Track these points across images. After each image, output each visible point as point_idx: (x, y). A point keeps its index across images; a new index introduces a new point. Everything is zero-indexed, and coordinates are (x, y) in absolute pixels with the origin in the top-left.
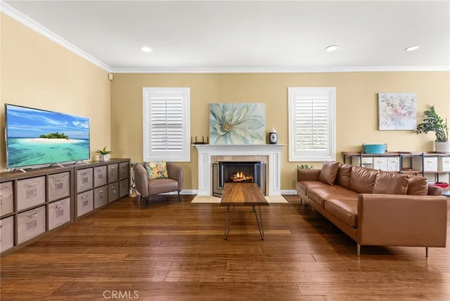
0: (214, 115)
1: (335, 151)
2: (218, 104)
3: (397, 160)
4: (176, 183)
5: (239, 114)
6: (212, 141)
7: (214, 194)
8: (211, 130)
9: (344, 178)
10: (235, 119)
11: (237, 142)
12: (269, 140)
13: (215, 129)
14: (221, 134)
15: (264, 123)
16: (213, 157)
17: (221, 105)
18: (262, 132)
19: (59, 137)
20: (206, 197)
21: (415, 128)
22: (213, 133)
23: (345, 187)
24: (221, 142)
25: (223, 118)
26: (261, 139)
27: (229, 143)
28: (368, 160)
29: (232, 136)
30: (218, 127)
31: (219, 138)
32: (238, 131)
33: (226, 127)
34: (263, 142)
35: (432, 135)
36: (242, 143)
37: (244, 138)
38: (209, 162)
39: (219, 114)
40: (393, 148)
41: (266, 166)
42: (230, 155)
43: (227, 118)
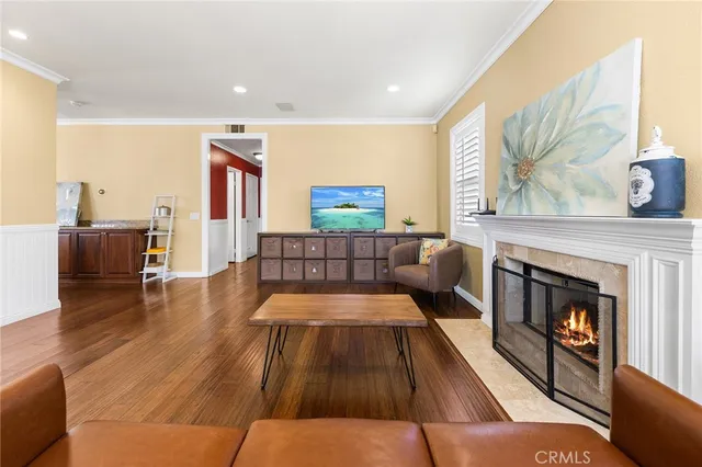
0: (507, 145)
2: (515, 117)
8: (501, 182)
10: (541, 143)
13: (505, 178)
14: (514, 188)
16: (499, 246)
17: (520, 114)
18: (615, 164)
19: (349, 206)
22: (503, 189)
25: (521, 147)
26: (609, 194)
29: (533, 192)
30: (510, 171)
32: (546, 178)
33: (523, 170)
36: (551, 212)
37: (556, 196)
38: (493, 255)
39: (515, 141)
43: (527, 144)
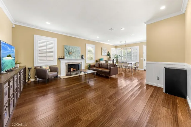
0: (66, 49)
1: (95, 60)
2: (67, 46)
3: (105, 61)
4: (57, 73)
5: (74, 49)
6: (66, 58)
7: (66, 75)
8: (65, 54)
9: (101, 66)
10: (72, 51)
11: (73, 58)
12: (82, 57)
13: (66, 54)
14: (69, 55)
15: (80, 52)
16: (66, 63)
17: (68, 46)
18: (80, 55)
20: (63, 76)
21: (106, 55)
22: (66, 55)
23: (101, 68)
24: (69, 58)
26: (80, 57)
27: (71, 58)
28: (101, 62)
29: (72, 56)
30: (67, 53)
31: (68, 57)
32: (73, 55)
33: (70, 53)
34: (80, 58)
35: (109, 57)
36: (75, 58)
37: (75, 57)
38: (65, 65)
39: (68, 49)
40: (104, 59)
41: (81, 65)
42: (71, 62)
43: (70, 50)
